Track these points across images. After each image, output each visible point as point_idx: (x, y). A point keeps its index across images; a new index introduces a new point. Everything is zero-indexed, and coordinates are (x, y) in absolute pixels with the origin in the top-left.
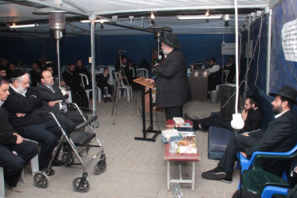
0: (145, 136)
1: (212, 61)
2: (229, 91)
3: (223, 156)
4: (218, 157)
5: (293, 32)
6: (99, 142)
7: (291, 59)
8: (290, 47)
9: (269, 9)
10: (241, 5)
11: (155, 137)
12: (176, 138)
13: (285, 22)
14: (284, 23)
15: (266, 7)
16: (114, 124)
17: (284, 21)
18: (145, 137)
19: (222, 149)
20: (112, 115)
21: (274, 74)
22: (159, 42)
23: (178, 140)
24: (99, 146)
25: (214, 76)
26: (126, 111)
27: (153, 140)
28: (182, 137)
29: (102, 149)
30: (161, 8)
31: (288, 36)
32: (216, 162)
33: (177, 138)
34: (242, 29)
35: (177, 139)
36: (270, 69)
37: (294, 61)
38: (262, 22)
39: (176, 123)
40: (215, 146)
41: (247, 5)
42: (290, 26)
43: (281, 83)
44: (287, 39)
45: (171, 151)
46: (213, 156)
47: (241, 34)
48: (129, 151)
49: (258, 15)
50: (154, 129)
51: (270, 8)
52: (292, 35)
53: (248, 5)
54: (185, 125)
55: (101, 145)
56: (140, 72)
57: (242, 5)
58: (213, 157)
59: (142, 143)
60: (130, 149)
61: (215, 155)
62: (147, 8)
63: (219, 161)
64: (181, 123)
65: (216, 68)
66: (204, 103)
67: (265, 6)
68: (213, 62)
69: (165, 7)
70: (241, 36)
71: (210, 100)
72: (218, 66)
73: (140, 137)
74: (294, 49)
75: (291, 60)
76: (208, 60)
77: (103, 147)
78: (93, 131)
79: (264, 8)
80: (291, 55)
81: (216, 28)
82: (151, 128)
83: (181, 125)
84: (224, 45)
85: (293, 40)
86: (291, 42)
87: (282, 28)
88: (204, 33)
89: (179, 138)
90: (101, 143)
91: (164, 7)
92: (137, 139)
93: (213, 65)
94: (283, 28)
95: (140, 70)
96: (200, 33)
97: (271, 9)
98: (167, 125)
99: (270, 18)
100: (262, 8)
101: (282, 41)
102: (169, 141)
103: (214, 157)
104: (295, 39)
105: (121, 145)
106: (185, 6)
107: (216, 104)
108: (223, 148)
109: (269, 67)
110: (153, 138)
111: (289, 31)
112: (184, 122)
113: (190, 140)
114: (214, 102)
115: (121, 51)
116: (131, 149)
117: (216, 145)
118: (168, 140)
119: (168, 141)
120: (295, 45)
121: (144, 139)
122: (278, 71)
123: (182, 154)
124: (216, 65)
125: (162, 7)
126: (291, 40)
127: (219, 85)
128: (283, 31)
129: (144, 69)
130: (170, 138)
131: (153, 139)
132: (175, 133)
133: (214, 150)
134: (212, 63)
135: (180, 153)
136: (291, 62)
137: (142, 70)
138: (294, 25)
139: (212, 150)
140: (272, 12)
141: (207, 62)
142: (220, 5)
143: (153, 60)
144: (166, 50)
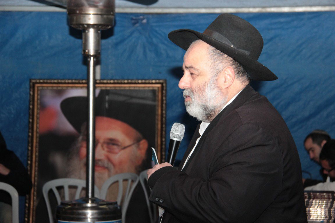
143: (35, 141)
144: (215, 91)
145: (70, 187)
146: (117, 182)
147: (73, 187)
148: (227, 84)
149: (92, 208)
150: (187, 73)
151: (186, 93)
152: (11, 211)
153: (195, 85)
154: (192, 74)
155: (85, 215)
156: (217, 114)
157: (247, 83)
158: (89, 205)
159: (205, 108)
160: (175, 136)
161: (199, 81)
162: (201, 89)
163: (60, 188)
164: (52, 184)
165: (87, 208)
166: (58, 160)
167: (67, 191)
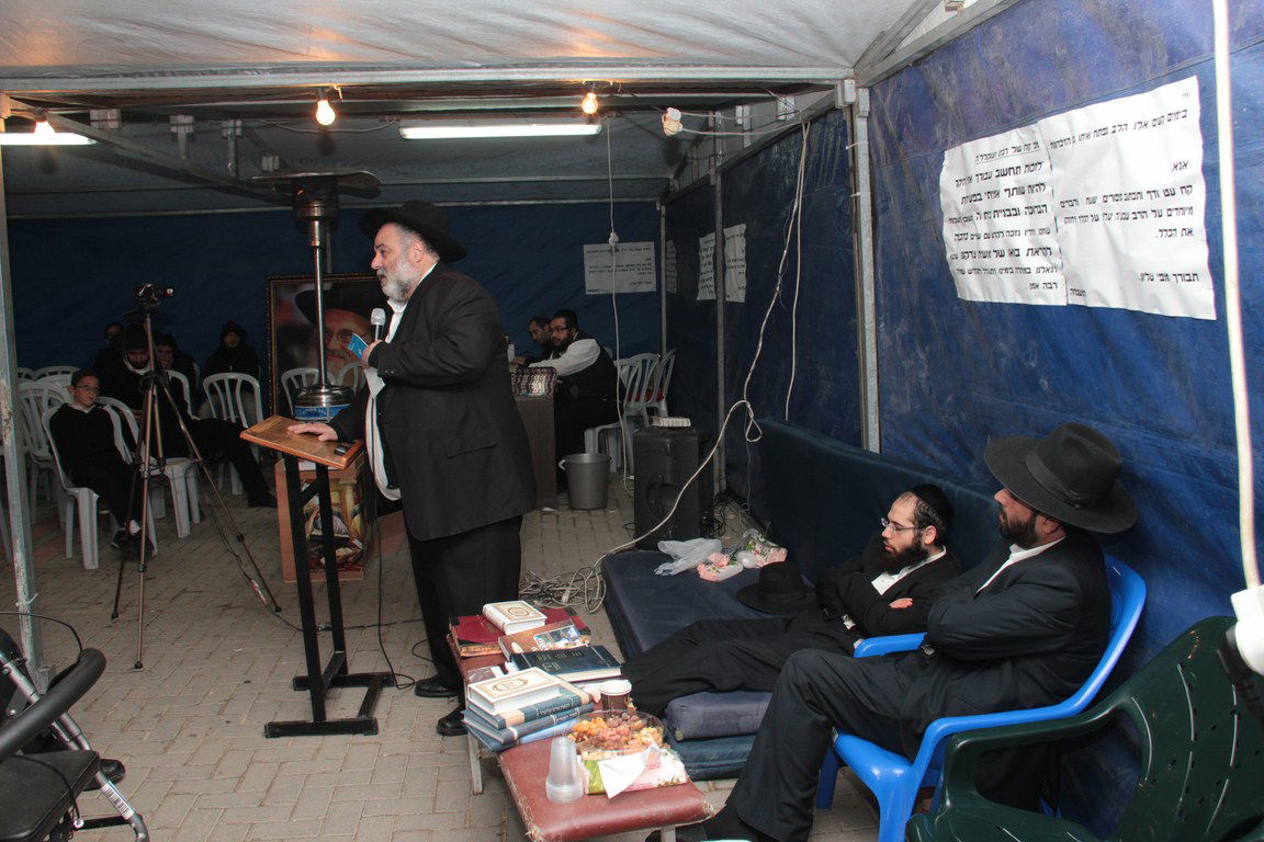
0: (319, 708)
1: (561, 322)
2: (669, 450)
3: (752, 756)
4: (717, 766)
5: (1009, 182)
6: (116, 795)
7: (1003, 294)
8: (999, 244)
9: (857, 88)
10: (740, 69)
11: (368, 705)
12: (548, 714)
13: (950, 140)
14: (946, 145)
15: (843, 80)
16: (138, 666)
17: (944, 136)
18: (324, 718)
19: (738, 724)
20: (115, 616)
21: (907, 364)
22: (318, 244)
23: (560, 722)
24: (120, 820)
25: (575, 391)
26: (184, 591)
27: (364, 725)
28: (579, 705)
29: (141, 835)
30: (368, 70)
31: (984, 197)
32: (716, 789)
33: (555, 713)
34: (672, 184)
35: (553, 717)
36: (874, 341)
37: (1020, 301)
38: (809, 146)
39: (509, 632)
40: (704, 714)
41: (765, 69)
42: (991, 156)
43: (950, 399)
44: (975, 208)
45: (556, 788)
46: (697, 764)
47: (662, 204)
48: (267, 803)
49: (782, 118)
50: (354, 669)
51: (863, 83)
52: (1004, 195)
53: (769, 69)
54: (557, 636)
55: (129, 814)
56: (224, 390)
57: (745, 69)
58: (697, 771)
59: (319, 750)
60: (268, 791)
61: (704, 760)
62: (297, 72)
63: (731, 784)
64: (536, 631)
65: (581, 353)
66: (549, 513)
67: (840, 76)
68: (568, 327)
69: (388, 69)
70: (663, 212)
71: (570, 500)
72: (592, 342)
73: (301, 719)
74: (1023, 252)
75: (1003, 301)
76: (544, 321)
77: (141, 818)
78: (75, 739)
79: (831, 83)
80: (1006, 277)
81: (561, 178)
82: (340, 662)
83: (535, 638)
84: (617, 250)
85: (1014, 212)
86: (1002, 223)
87: (939, 167)
88: (505, 203)
89: (565, 710)
90: (129, 801)
91: (382, 69)
92: (276, 730)
93: (569, 341)
94: (945, 163)
95: (221, 383)
96: (485, 204)
97: (863, 87)
98: (464, 649)
99: (861, 126)
100: (826, 82)
101: (946, 217)
102: (521, 736)
103: (702, 767)
104: (1022, 209)
105: (211, 777)
106: (488, 67)
107: (600, 512)
108: (742, 719)
109: (873, 336)
110: (364, 717)
111: (986, 176)
112: (543, 624)
113: (620, 715)
114: (588, 507)
115: (148, 292)
116: (273, 791)
117: (708, 708)
118: (512, 729)
119: (516, 735)
120: (1023, 233)
121: (320, 726)
122: (927, 349)
123: (623, 795)
124: (579, 338)
125: (373, 69)
126: (1001, 214)
127: (598, 429)
128: (947, 178)
129: (239, 377)
130: (521, 716)
131: (365, 722)
132: (540, 686)
133: (703, 733)
134: (563, 335)
135: (610, 795)
136: (1006, 309)
137: (233, 382)
138: (1011, 151)
139: (691, 735)
140: (870, 100)
141: (534, 326)
142: (647, 66)
143: (273, 334)
144: (406, 265)
145: (307, 375)
146: (352, 370)
147: (310, 376)
148: (418, 258)
149: (325, 393)
150: (378, 254)
151: (380, 272)
152: (254, 402)
153: (386, 262)
154: (383, 252)
155: (320, 400)
156: (414, 288)
157: (438, 259)
158: (323, 391)
159: (400, 283)
160: (377, 320)
161: (391, 257)
162: (394, 265)
163: (298, 378)
164: (291, 373)
165: (322, 393)
166: (296, 352)
167: (304, 379)
